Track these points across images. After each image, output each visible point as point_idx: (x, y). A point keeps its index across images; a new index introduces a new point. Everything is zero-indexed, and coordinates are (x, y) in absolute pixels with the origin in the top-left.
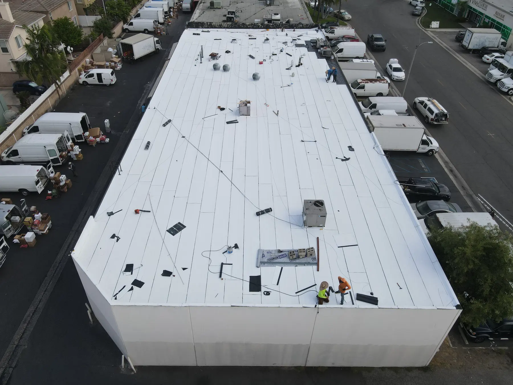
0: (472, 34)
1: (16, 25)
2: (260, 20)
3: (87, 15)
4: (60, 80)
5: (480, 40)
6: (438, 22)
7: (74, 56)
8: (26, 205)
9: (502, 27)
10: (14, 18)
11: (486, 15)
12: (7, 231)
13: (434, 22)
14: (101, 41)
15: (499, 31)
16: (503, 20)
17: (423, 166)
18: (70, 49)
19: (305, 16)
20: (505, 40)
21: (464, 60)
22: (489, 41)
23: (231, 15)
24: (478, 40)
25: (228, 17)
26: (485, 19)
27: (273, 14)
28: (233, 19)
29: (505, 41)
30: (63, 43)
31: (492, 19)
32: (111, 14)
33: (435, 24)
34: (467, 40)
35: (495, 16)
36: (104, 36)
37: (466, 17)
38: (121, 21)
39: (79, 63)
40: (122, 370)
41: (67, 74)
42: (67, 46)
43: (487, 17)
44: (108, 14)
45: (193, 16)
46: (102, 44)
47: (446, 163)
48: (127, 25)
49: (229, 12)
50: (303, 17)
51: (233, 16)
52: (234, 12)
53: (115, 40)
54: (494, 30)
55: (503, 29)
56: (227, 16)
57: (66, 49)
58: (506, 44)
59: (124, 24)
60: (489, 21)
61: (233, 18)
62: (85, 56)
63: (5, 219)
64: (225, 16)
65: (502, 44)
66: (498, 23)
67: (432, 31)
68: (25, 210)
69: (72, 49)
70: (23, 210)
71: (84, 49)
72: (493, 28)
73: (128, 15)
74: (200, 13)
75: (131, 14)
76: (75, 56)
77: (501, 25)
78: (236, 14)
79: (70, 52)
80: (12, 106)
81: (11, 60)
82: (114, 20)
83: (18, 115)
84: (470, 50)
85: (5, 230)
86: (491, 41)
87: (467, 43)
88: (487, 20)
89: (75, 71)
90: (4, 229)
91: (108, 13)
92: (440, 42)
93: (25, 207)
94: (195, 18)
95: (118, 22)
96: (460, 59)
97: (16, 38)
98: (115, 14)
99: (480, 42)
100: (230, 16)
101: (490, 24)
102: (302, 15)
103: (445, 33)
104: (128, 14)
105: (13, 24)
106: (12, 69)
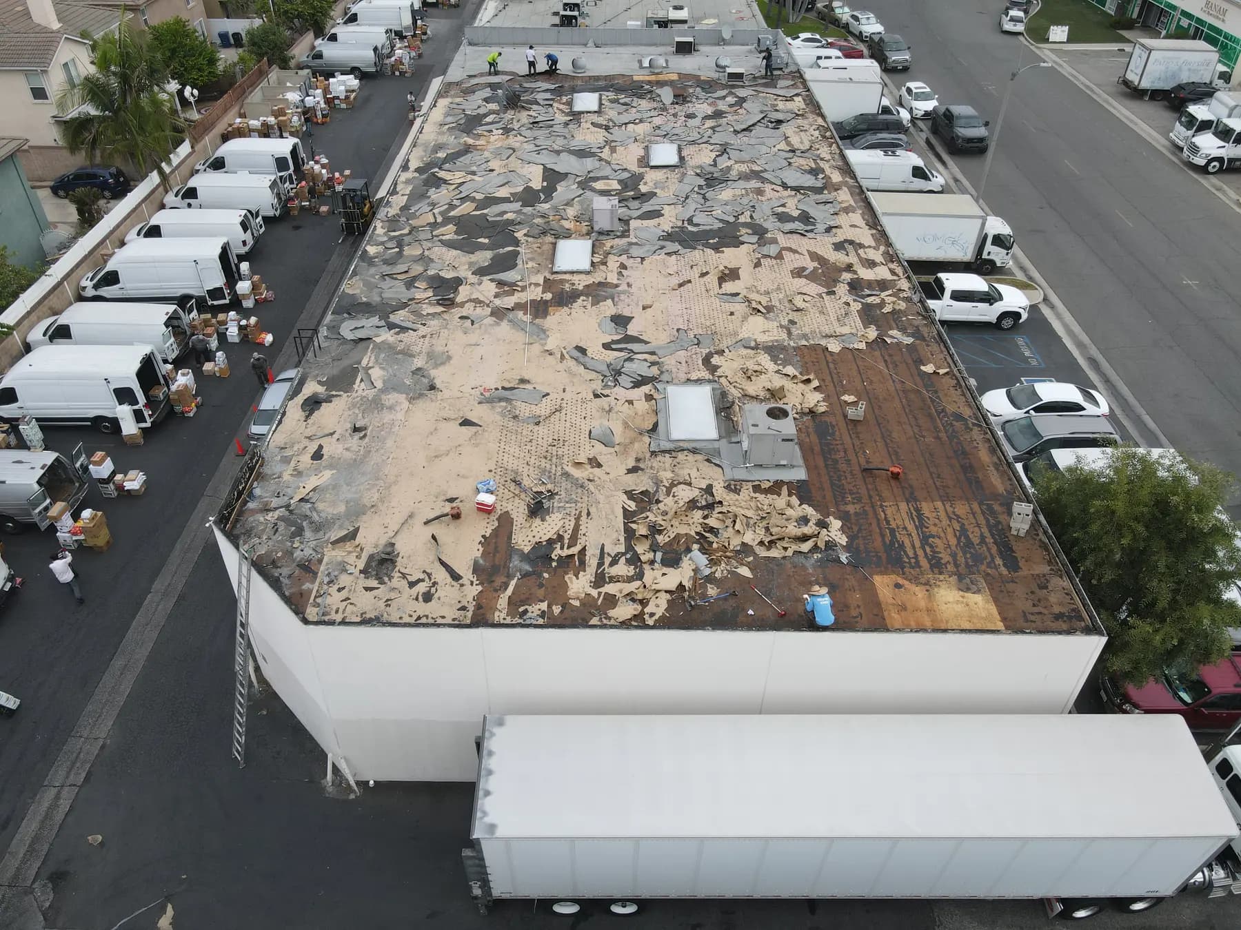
0: (1148, 52)
1: (65, 36)
2: (639, 23)
3: (228, 18)
4: (169, 162)
5: (1167, 68)
6: (1066, 28)
7: (199, 112)
8: (84, 456)
9: (1222, 39)
10: (59, 20)
11: (1182, 10)
12: (40, 512)
13: (1055, 27)
14: (262, 74)
15: (1216, 47)
16: (1223, 21)
17: (1027, 354)
18: (192, 93)
19: (747, 13)
20: (1229, 68)
21: (1128, 113)
22: (1189, 70)
23: (570, 10)
24: (1163, 68)
25: (563, 16)
26: (1180, 19)
27: (671, 9)
28: (576, 21)
29: (1228, 70)
30: (173, 78)
31: (1197, 18)
32: (286, 12)
33: (1059, 33)
34: (1136, 68)
35: (1205, 11)
36: (270, 64)
37: (1135, 16)
38: (309, 30)
39: (212, 125)
40: (328, 789)
41: (184, 149)
42: (184, 86)
43: (1185, 14)
44: (278, 13)
45: (479, 16)
46: (264, 84)
47: (1080, 345)
48: (323, 40)
49: (566, 5)
50: (742, 15)
51: (576, 13)
52: (577, 5)
53: (297, 73)
54: (1201, 44)
55: (1223, 41)
56: (563, 13)
57: (180, 93)
58: (1230, 76)
59: (316, 37)
60: (1190, 24)
61: (575, 17)
62: (226, 110)
63: (36, 487)
64: (556, 14)
65: (1219, 78)
66: (1211, 27)
67: (1052, 50)
68: (82, 465)
69: (196, 92)
70: (78, 465)
71: (222, 93)
72: (1200, 39)
73: (325, 17)
74: (496, 8)
75: (332, 13)
76: (202, 111)
77: (1219, 31)
78: (582, 9)
79: (192, 99)
80: (58, 223)
81: (54, 117)
82: (291, 28)
83: (74, 239)
84: (1144, 92)
85: (37, 511)
86: (1194, 70)
87: (1137, 75)
88: (1185, 22)
89: (203, 142)
90: (34, 509)
91: (279, 10)
92: (1072, 75)
93: (82, 459)
94: (485, 19)
95: (301, 32)
96: (1119, 111)
97: (66, 65)
98: (296, 13)
99: (1167, 72)
100: (568, 13)
101: (1192, 31)
102: (740, 12)
103: (1082, 54)
104: (325, 14)
105: (58, 31)
106: (55, 140)
